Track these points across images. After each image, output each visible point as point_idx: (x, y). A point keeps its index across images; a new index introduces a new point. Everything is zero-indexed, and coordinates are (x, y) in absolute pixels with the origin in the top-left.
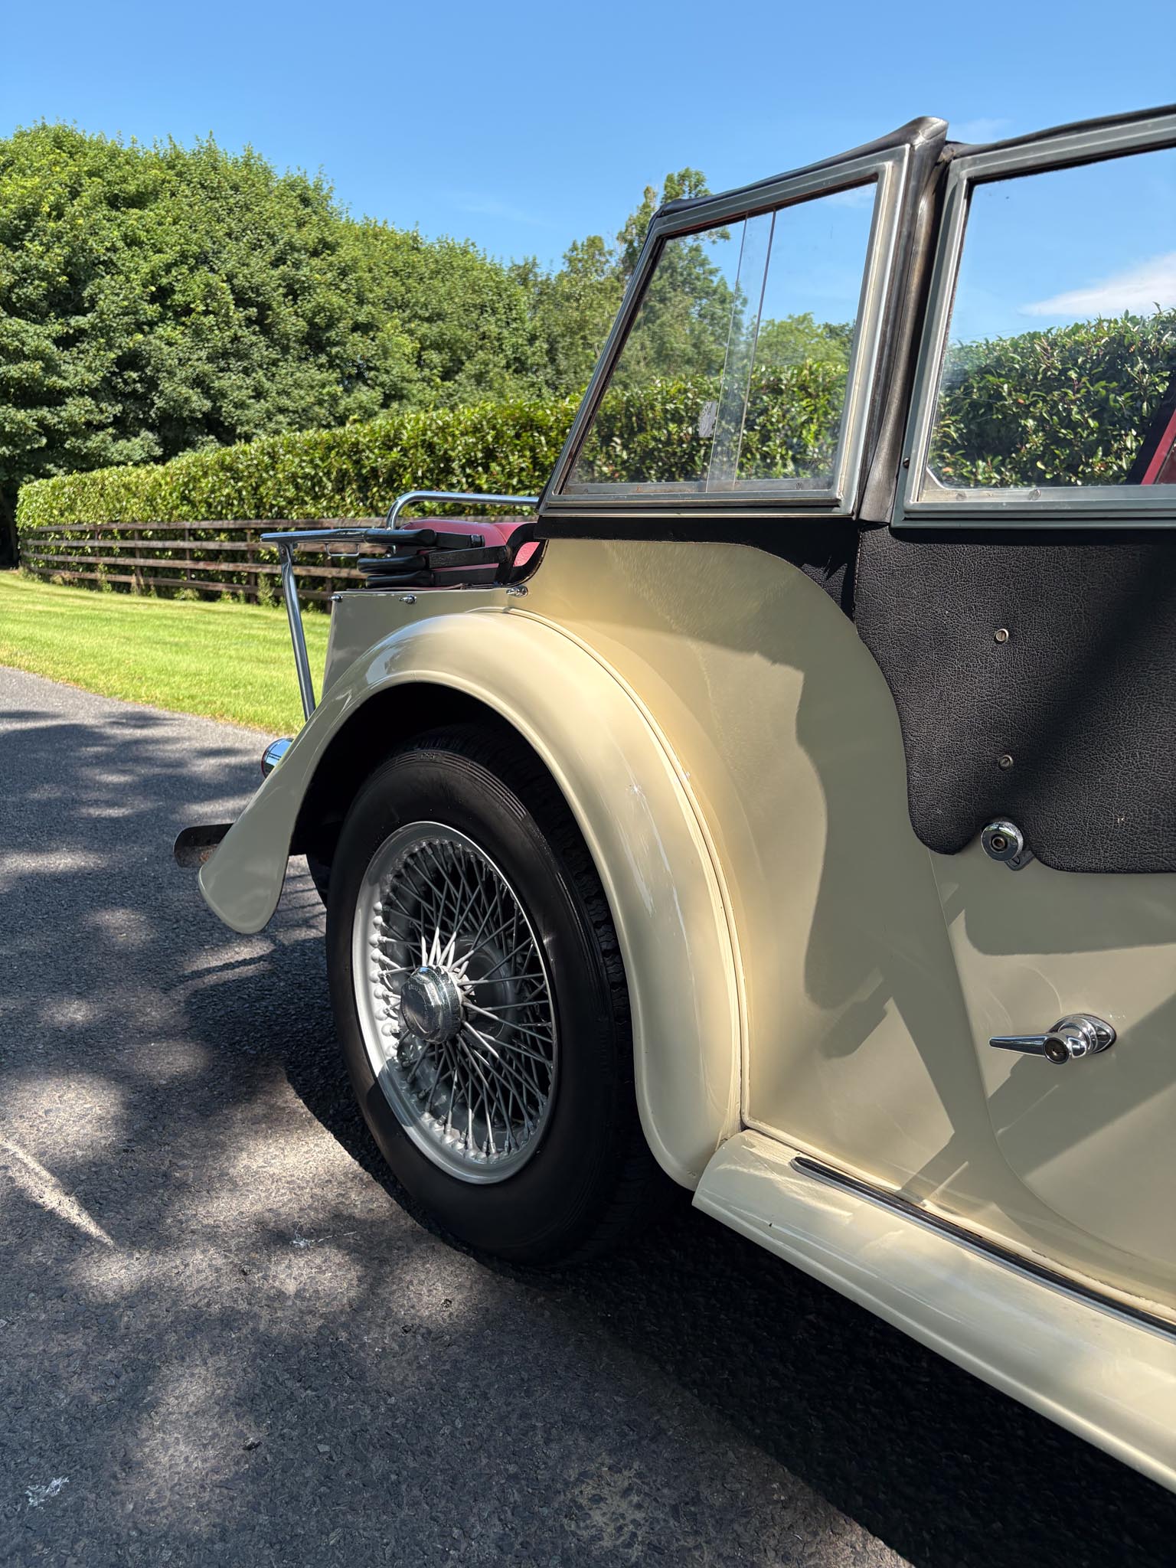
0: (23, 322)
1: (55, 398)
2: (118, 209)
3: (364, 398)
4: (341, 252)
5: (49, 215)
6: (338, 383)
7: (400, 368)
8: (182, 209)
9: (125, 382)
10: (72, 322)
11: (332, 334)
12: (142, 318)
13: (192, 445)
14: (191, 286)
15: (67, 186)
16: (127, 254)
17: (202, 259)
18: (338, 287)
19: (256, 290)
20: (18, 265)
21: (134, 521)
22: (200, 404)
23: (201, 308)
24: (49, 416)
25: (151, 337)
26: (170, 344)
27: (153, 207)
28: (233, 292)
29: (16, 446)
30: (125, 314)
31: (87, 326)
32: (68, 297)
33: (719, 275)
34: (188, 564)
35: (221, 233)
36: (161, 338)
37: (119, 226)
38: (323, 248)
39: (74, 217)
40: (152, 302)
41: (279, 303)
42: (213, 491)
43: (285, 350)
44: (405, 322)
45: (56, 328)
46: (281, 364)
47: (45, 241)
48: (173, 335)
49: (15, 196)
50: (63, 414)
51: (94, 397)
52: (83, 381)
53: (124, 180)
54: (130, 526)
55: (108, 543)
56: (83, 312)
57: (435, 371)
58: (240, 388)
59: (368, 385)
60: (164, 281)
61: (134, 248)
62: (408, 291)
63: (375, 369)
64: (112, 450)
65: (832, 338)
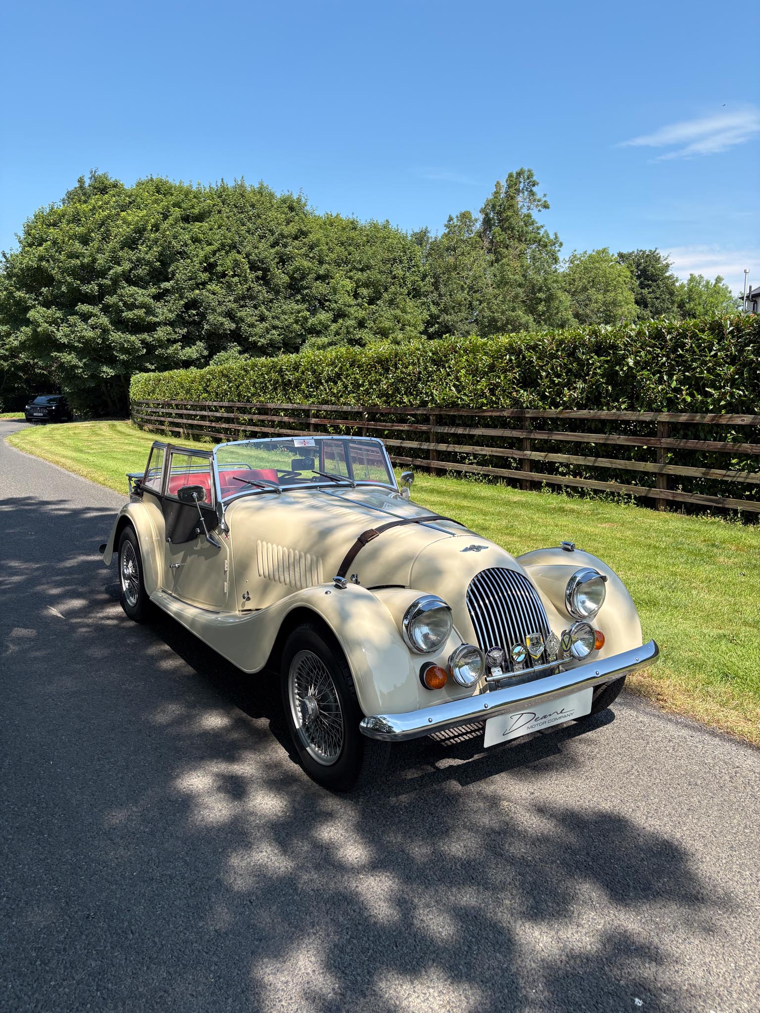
0: (136, 289)
1: (151, 328)
2: (189, 223)
3: (323, 318)
4: (311, 236)
5: (152, 230)
6: (308, 310)
7: (343, 299)
8: (223, 220)
9: (189, 316)
10: (162, 286)
11: (304, 283)
12: (199, 281)
13: (224, 348)
14: (225, 262)
15: (162, 213)
16: (193, 247)
17: (233, 246)
18: (307, 256)
19: (262, 261)
20: (134, 258)
21: (182, 400)
22: (229, 325)
23: (231, 273)
24: (148, 337)
25: (203, 291)
26: (214, 294)
27: (207, 220)
28: (249, 263)
29: (130, 354)
30: (190, 280)
31: (170, 288)
32: (160, 273)
33: (544, 229)
34: (207, 423)
35: (244, 231)
36: (209, 291)
37: (189, 232)
38: (301, 234)
39: (165, 231)
40: (204, 272)
41: (274, 268)
42: (218, 387)
43: (277, 292)
45: (153, 290)
46: (275, 301)
47: (149, 244)
48: (216, 288)
49: (133, 220)
50: (155, 336)
51: (171, 326)
52: (166, 318)
53: (193, 207)
54: (181, 403)
55: (170, 411)
56: (168, 280)
57: (365, 300)
58: (252, 316)
59: (325, 310)
60: (212, 260)
61: (197, 243)
62: (350, 254)
63: (329, 301)
64: (181, 354)
65: (623, 261)
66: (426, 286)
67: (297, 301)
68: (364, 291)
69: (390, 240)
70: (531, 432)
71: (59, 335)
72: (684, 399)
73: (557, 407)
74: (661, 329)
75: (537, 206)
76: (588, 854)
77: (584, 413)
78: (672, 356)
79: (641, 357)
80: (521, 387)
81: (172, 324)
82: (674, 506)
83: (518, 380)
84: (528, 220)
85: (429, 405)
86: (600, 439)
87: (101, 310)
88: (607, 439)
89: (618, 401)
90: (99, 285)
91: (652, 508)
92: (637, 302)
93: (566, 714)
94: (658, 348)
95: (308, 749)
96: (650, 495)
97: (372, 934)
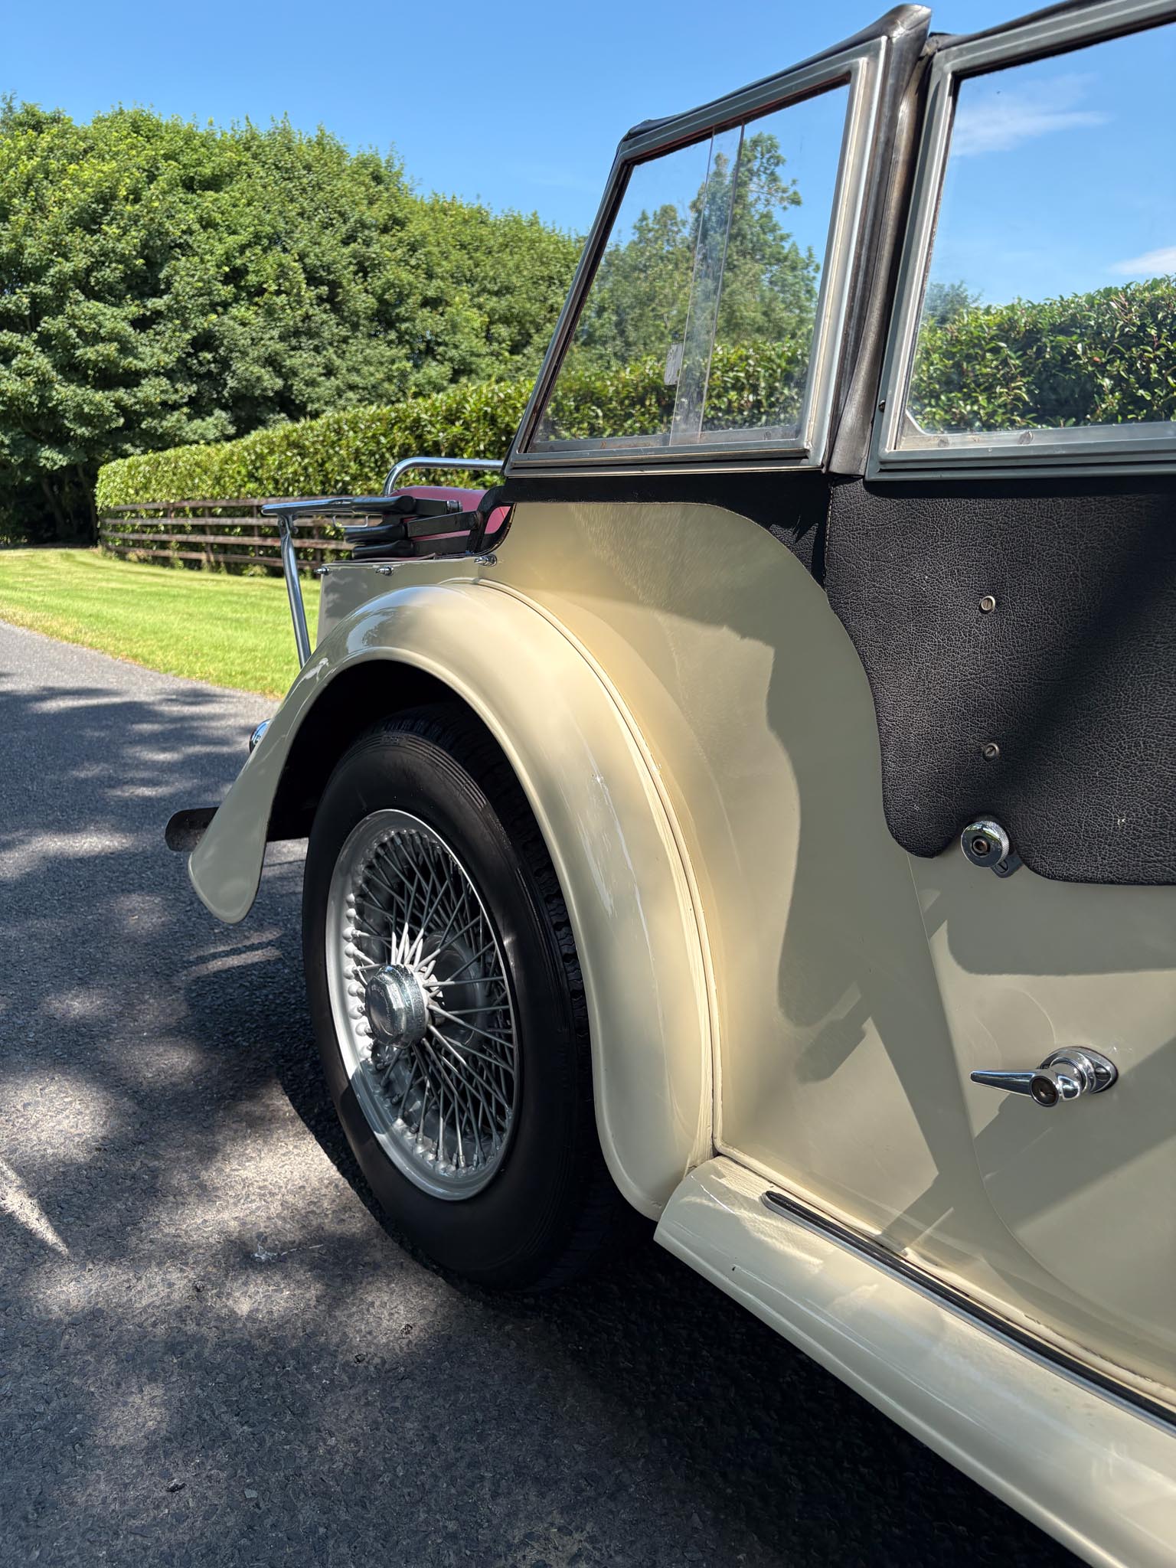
0: (101, 305)
1: (132, 379)
2: (194, 191)
3: (433, 373)
4: (411, 227)
5: (126, 199)
6: (408, 359)
7: (469, 342)
8: (255, 190)
9: (201, 363)
10: (149, 304)
11: (402, 310)
12: (217, 299)
13: (263, 423)
14: (264, 267)
15: (145, 170)
16: (202, 236)
17: (274, 239)
18: (407, 263)
19: (328, 269)
20: (96, 248)
21: (204, 498)
22: (272, 383)
23: (274, 288)
24: (126, 397)
25: (225, 318)
26: (244, 324)
27: (228, 189)
28: (305, 270)
29: (95, 427)
30: (202, 295)
31: (163, 308)
32: (145, 280)
33: (790, 241)
34: (256, 540)
35: (294, 213)
36: (234, 318)
37: (195, 208)
38: (393, 224)
39: (151, 201)
40: (225, 283)
41: (349, 281)
42: (280, 467)
43: (355, 327)
44: (473, 297)
45: (133, 309)
46: (351, 341)
47: (122, 225)
48: (247, 315)
49: (92, 179)
50: (139, 394)
51: (169, 378)
52: (159, 362)
53: (199, 163)
54: (201, 504)
55: (181, 521)
56: (158, 293)
57: (504, 345)
58: (311, 366)
59: (437, 360)
60: (239, 262)
61: (210, 230)
62: (477, 265)
63: (446, 344)
64: (185, 428)
67: (390, 343)
68: (502, 330)
69: (542, 246)
75: (782, 199)
84: (767, 223)
87: (37, 343)
90: (33, 297)
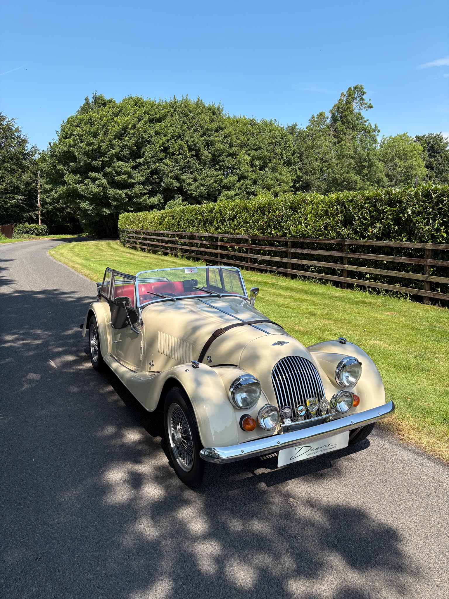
0: (122, 163)
1: (131, 186)
2: (153, 123)
3: (232, 179)
4: (226, 130)
5: (131, 128)
6: (223, 175)
7: (245, 168)
8: (173, 121)
9: (153, 179)
10: (137, 161)
11: (220, 158)
12: (159, 158)
13: (174, 198)
14: (174, 146)
15: (138, 118)
16: (155, 138)
17: (179, 137)
18: (223, 142)
19: (195, 145)
20: (122, 145)
22: (176, 185)
23: (178, 153)
24: (129, 192)
25: (161, 164)
26: (167, 165)
27: (164, 121)
28: (188, 147)
29: (119, 202)
30: (153, 157)
31: (142, 162)
32: (137, 153)
34: (160, 244)
35: (185, 128)
36: (164, 164)
37: (153, 128)
38: (219, 129)
39: (139, 128)
40: (162, 152)
41: (203, 149)
43: (205, 165)
45: (132, 164)
46: (203, 170)
47: (130, 136)
48: (168, 162)
49: (121, 123)
50: (133, 191)
51: (143, 185)
52: (140, 180)
53: (156, 114)
54: (146, 231)
55: (140, 236)
56: (141, 157)
57: (257, 168)
58: (189, 178)
59: (233, 175)
60: (167, 145)
61: (158, 135)
63: (236, 169)
64: (148, 201)
65: (419, 141)
66: (294, 159)
67: (216, 170)
68: (257, 163)
69: (274, 131)
70: (348, 253)
71: (80, 190)
72: (442, 236)
73: (364, 238)
74: (429, 190)
75: (365, 107)
76: (336, 537)
77: (380, 243)
78: (435, 208)
79: (416, 208)
80: (343, 225)
81: (142, 183)
82: (434, 301)
83: (341, 221)
84: (359, 117)
85: (288, 235)
86: (389, 259)
87: (103, 175)
88: (394, 259)
89: (401, 236)
90: (102, 161)
91: (420, 302)
92: (426, 166)
93: (332, 447)
94: (427, 203)
95: (177, 460)
96: (419, 294)
97: (195, 582)
